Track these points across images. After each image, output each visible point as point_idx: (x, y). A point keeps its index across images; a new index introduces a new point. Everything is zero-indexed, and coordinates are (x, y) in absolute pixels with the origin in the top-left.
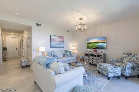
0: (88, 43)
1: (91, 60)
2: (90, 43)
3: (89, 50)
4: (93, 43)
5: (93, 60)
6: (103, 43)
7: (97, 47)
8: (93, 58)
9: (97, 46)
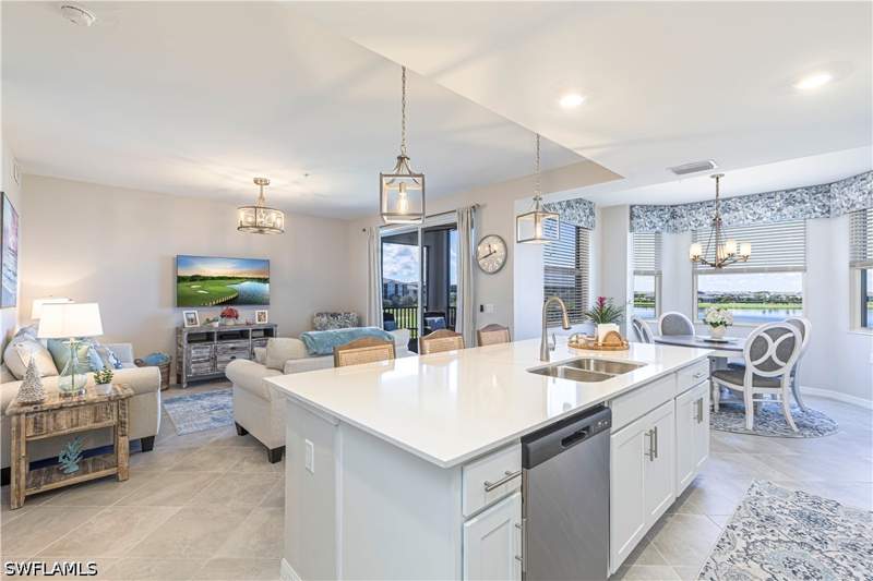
0: (181, 279)
1: (227, 357)
2: (194, 279)
3: (194, 312)
4: (213, 278)
5: (232, 355)
6: (259, 280)
7: (234, 298)
8: (233, 348)
9: (234, 291)
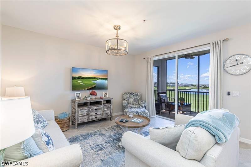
0: (74, 78)
1: (94, 114)
2: (79, 78)
4: (86, 78)
5: (96, 112)
6: (104, 79)
7: (94, 87)
8: (96, 109)
9: (94, 84)
